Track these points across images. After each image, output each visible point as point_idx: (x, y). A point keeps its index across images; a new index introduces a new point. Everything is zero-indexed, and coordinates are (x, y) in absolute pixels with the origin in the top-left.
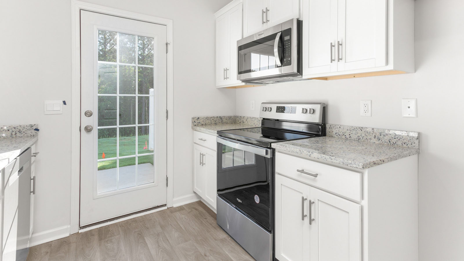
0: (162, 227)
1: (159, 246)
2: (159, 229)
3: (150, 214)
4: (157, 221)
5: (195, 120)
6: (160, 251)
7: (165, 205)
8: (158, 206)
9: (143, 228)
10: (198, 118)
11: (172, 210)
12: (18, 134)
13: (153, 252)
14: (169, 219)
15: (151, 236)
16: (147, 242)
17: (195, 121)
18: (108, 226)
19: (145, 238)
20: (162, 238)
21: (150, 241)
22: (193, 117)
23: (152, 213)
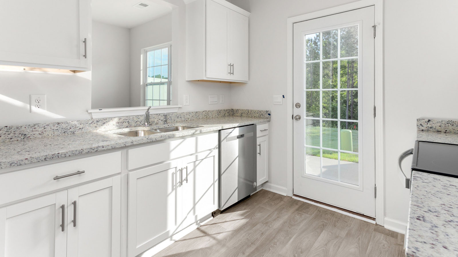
0: (348, 235)
1: (326, 245)
2: (343, 233)
3: (353, 218)
4: (350, 227)
5: (422, 122)
6: (322, 248)
7: (374, 219)
8: (363, 215)
9: (332, 223)
10: (429, 121)
11: (379, 229)
12: (261, 116)
13: (316, 245)
14: (364, 234)
15: (330, 233)
16: (321, 235)
17: (421, 125)
18: (311, 205)
19: (324, 231)
20: (336, 242)
21: (324, 236)
22: (418, 118)
23: (354, 218)
